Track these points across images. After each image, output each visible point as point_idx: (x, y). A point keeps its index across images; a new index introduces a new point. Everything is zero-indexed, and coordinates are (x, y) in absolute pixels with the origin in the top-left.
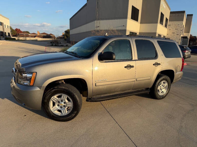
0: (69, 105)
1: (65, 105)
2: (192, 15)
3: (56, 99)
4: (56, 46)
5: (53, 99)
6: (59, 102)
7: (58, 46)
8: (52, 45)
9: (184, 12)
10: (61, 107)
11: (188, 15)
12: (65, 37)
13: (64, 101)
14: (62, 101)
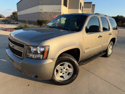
0: (70, 71)
1: (67, 71)
2: (95, 5)
3: (60, 67)
4: (8, 23)
5: (57, 68)
6: (62, 69)
7: (10, 23)
8: (5, 23)
9: (91, 3)
10: (63, 74)
11: (93, 5)
12: (13, 17)
13: (66, 68)
14: (64, 68)
